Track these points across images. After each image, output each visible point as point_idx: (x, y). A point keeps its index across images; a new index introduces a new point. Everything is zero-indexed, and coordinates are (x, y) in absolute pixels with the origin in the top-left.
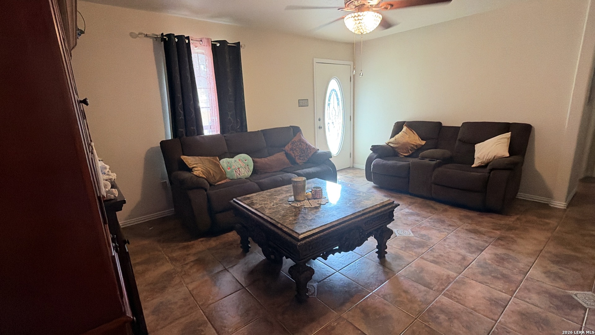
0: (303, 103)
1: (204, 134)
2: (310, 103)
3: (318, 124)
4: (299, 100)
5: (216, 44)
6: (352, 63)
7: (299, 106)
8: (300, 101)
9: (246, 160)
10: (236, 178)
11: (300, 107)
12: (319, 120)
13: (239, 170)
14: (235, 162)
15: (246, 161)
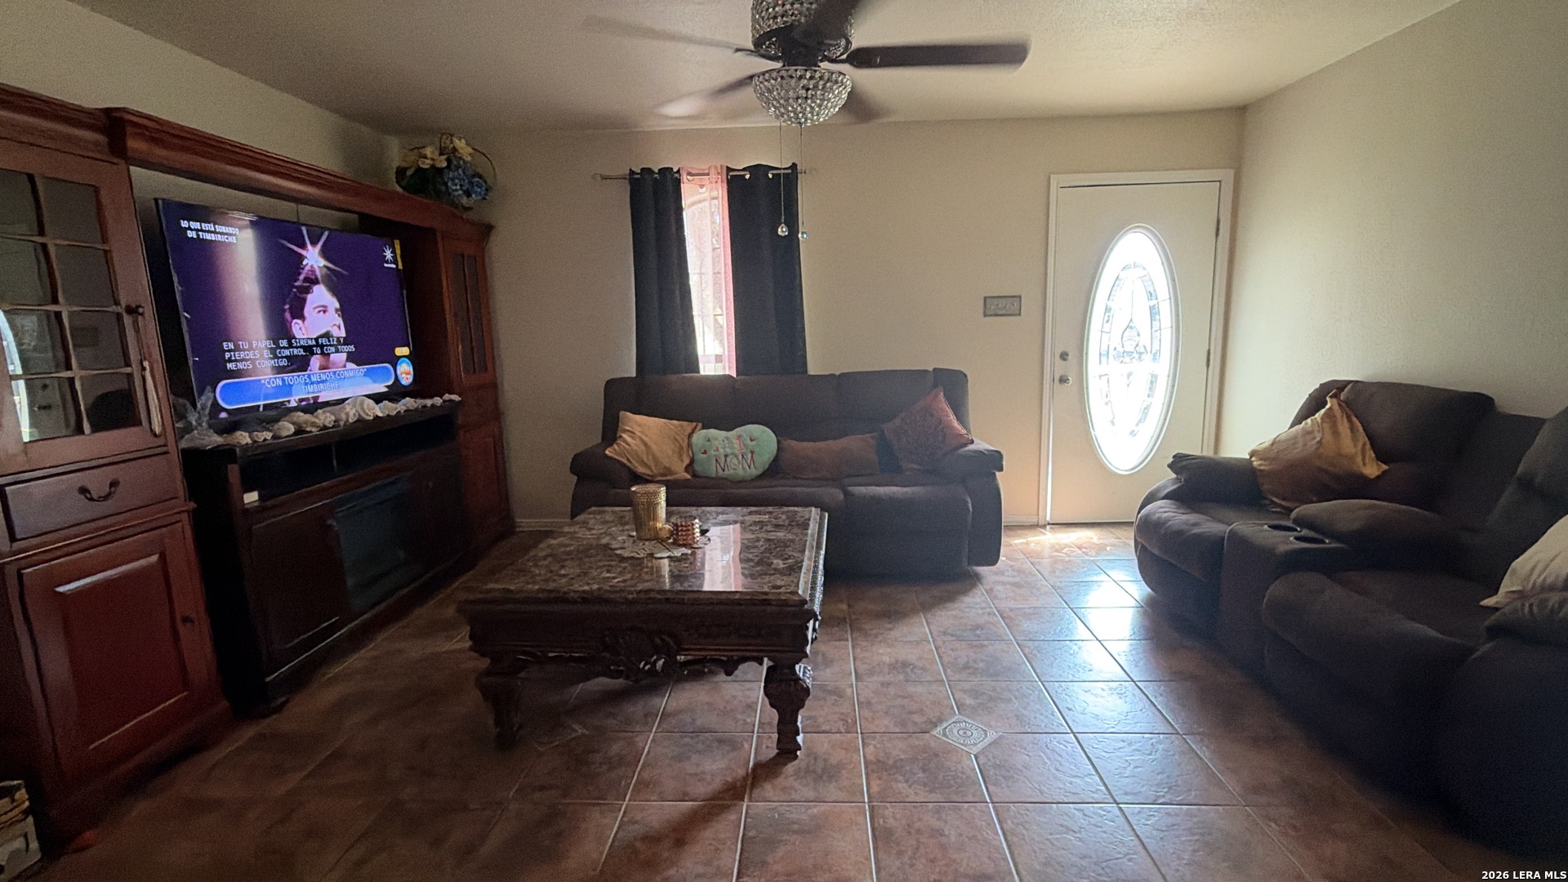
0: (1001, 306)
1: (698, 372)
2: (1029, 305)
3: (1053, 366)
4: (985, 298)
5: (744, 176)
6: (1228, 175)
7: (985, 315)
8: (988, 301)
9: (751, 440)
10: (713, 476)
11: (988, 318)
12: (1064, 356)
13: (726, 460)
14: (723, 441)
15: (754, 443)
